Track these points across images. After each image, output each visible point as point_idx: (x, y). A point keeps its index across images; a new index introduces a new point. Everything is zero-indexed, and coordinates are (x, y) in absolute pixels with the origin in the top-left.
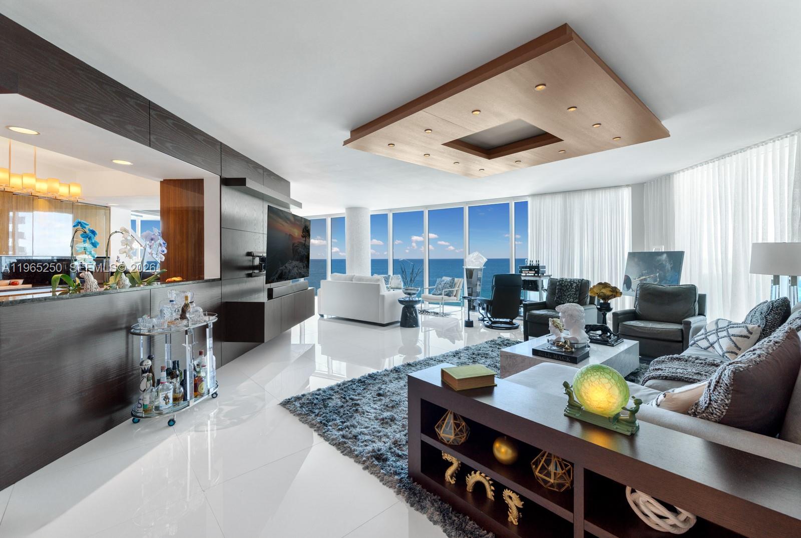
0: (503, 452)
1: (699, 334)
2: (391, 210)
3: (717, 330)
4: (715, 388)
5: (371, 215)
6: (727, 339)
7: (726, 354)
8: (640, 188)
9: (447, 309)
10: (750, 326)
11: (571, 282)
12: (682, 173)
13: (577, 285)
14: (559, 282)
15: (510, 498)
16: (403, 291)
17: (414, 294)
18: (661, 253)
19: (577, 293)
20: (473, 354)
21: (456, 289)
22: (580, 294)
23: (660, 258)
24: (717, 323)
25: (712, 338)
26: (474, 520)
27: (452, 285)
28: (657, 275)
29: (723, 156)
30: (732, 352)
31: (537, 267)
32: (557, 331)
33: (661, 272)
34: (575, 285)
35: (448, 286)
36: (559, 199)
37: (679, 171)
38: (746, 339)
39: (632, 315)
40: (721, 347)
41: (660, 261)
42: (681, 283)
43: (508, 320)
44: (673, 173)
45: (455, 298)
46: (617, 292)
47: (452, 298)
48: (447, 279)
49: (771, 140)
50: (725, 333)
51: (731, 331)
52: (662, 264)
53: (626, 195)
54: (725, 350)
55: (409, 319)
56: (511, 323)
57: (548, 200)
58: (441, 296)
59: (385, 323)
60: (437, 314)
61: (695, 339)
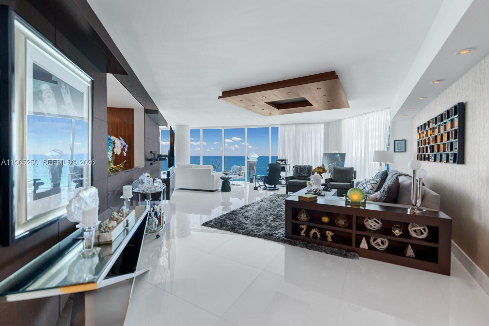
0: (325, 219)
1: (359, 184)
2: (202, 127)
3: (366, 182)
4: (383, 192)
5: (191, 130)
6: (370, 185)
7: (370, 190)
8: (328, 124)
9: (239, 183)
10: (377, 180)
11: (305, 167)
12: (345, 120)
13: (308, 168)
14: (299, 167)
15: (328, 233)
16: (223, 173)
17: (229, 174)
18: (337, 154)
19: (308, 171)
20: (270, 200)
21: (242, 172)
22: (309, 172)
23: (336, 156)
24: (365, 180)
25: (365, 185)
26: (316, 244)
27: (240, 169)
28: (336, 163)
29: (361, 115)
30: (372, 190)
31: (285, 160)
32: (310, 186)
33: (337, 162)
34: (306, 168)
35: (238, 170)
36: (293, 127)
37: (344, 119)
38: (376, 184)
39: (331, 180)
40: (368, 188)
41: (336, 157)
42: (345, 166)
43: (273, 186)
44: (342, 119)
45: (242, 176)
46: (325, 171)
47: (241, 176)
48: (236, 167)
49: (378, 110)
50: (369, 183)
51: (371, 182)
52: (337, 159)
53: (322, 127)
54: (369, 189)
55: (226, 187)
56: (275, 187)
57: (288, 127)
58: (235, 176)
59: (214, 190)
60: (235, 185)
61: (358, 187)
